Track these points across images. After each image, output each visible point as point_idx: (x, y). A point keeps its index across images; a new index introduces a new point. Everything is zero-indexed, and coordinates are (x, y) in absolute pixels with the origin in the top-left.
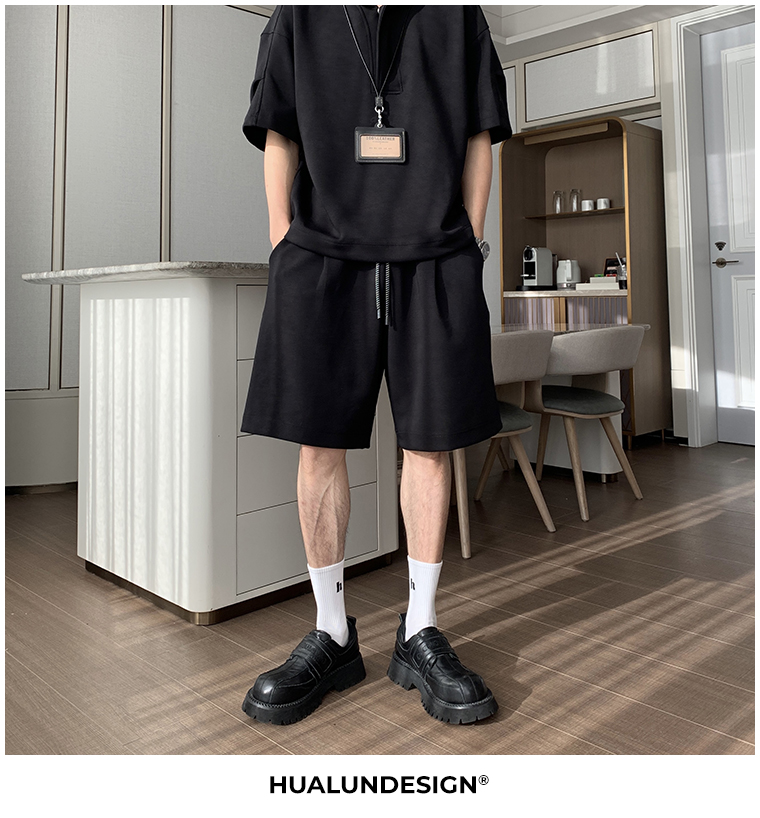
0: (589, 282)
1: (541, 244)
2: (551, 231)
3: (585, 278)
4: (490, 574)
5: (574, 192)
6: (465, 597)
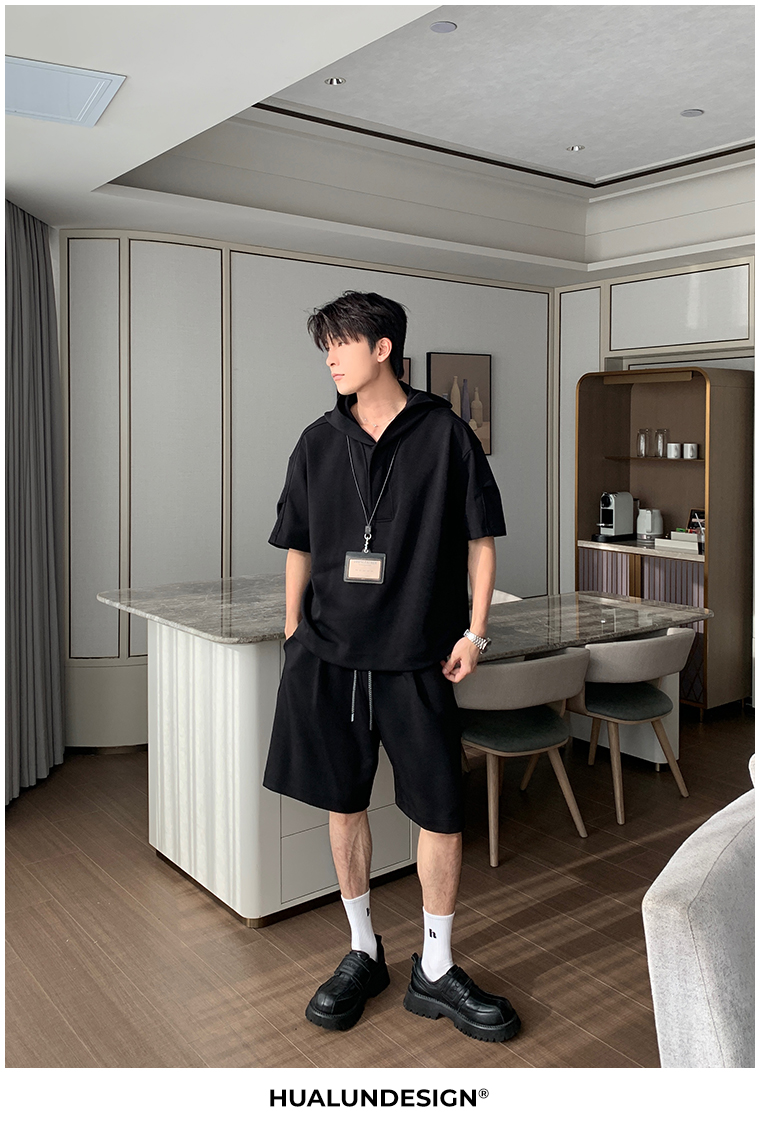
0: (669, 538)
1: (622, 487)
2: (635, 471)
3: (665, 534)
4: (511, 887)
5: (660, 431)
6: (481, 913)
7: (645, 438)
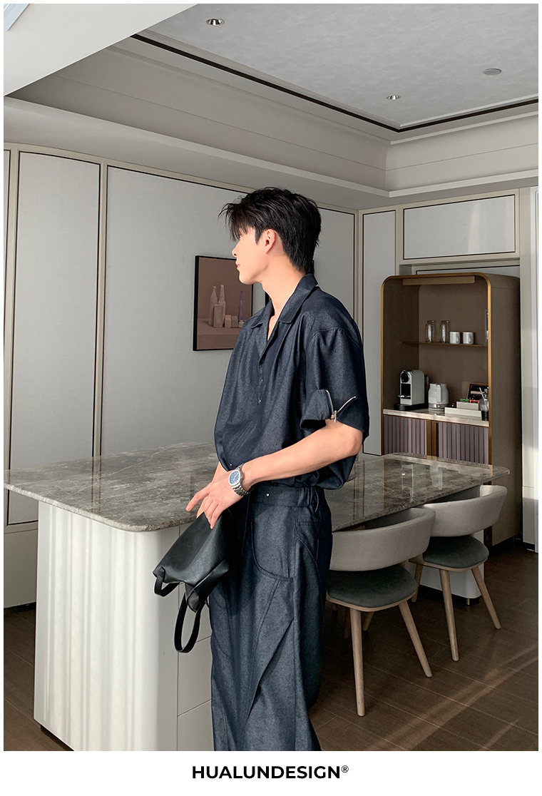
0: (455, 407)
1: (414, 367)
2: (423, 354)
3: (452, 404)
5: (444, 322)
7: (432, 328)
